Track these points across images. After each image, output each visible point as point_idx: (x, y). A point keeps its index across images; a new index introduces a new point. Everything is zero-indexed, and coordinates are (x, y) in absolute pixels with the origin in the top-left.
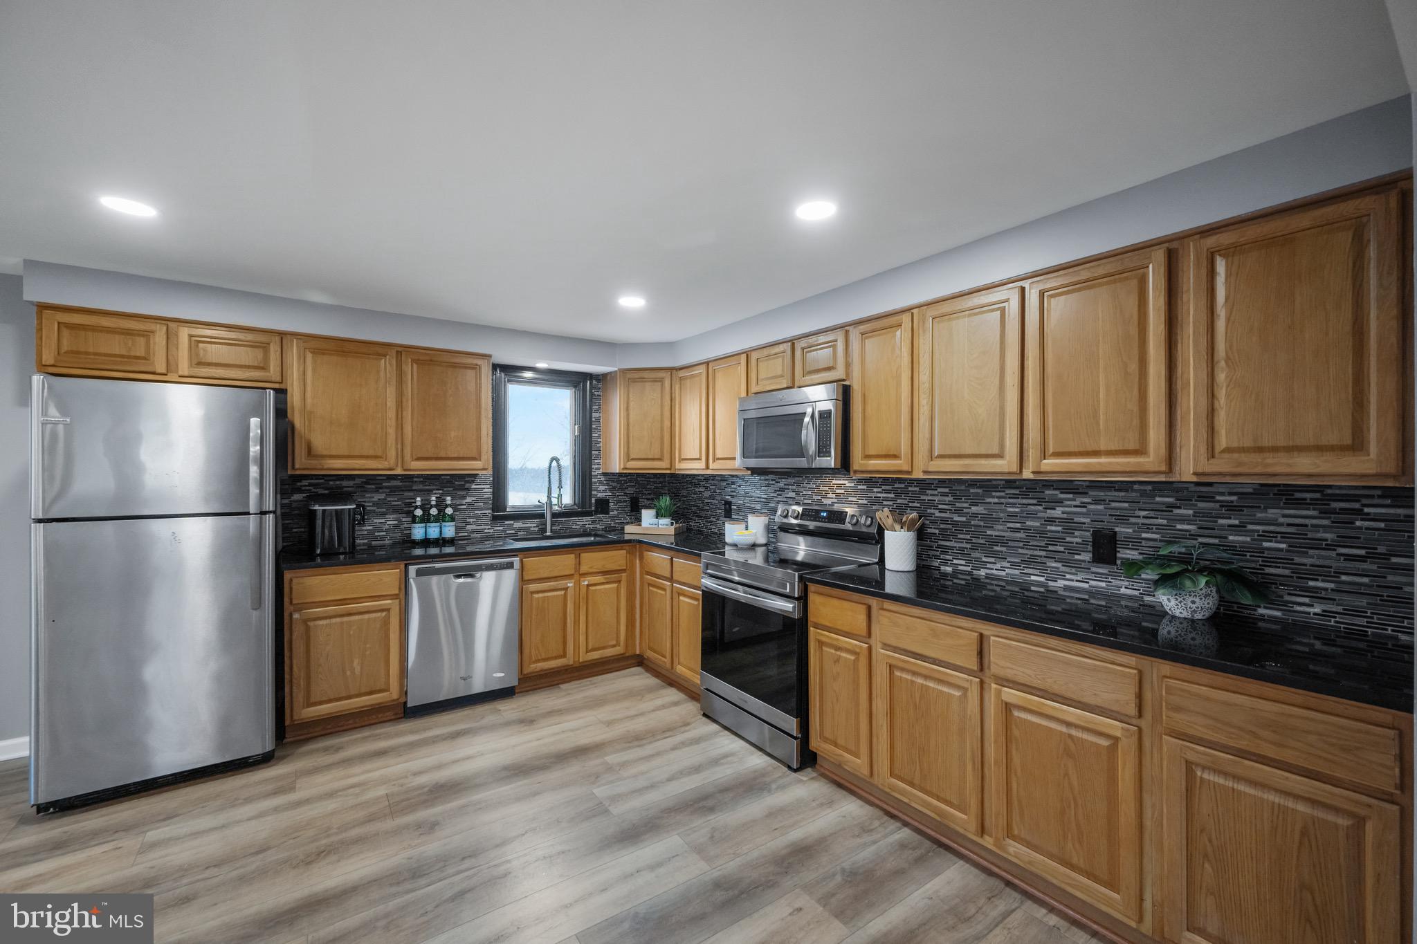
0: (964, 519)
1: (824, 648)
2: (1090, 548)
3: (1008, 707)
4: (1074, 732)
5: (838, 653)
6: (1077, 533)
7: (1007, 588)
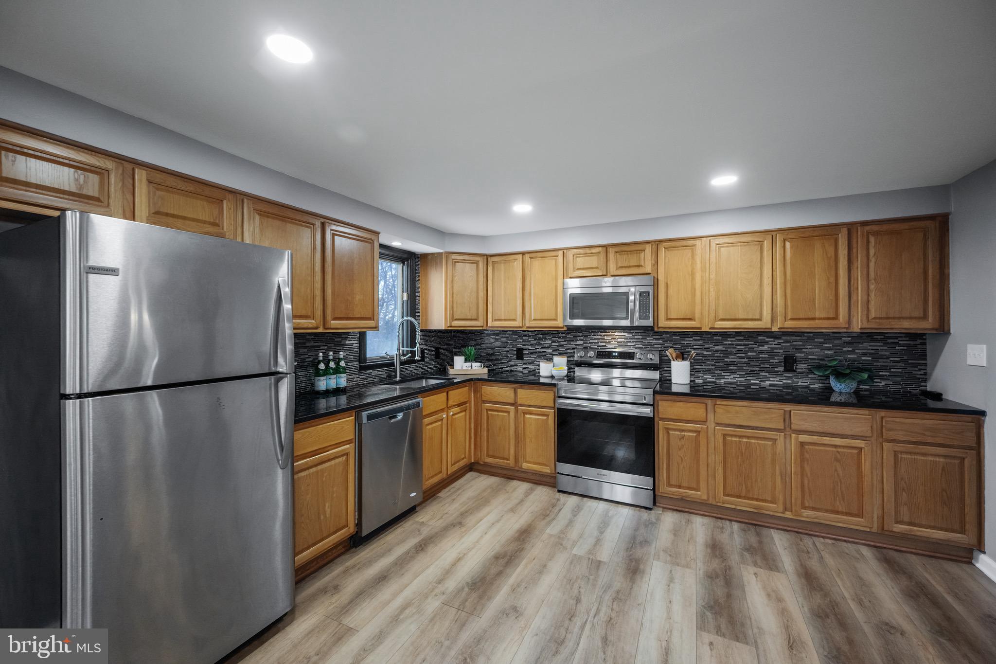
0: (710, 353)
1: (671, 432)
2: (783, 364)
3: (802, 444)
4: (839, 450)
5: (683, 433)
6: (776, 358)
7: (737, 388)
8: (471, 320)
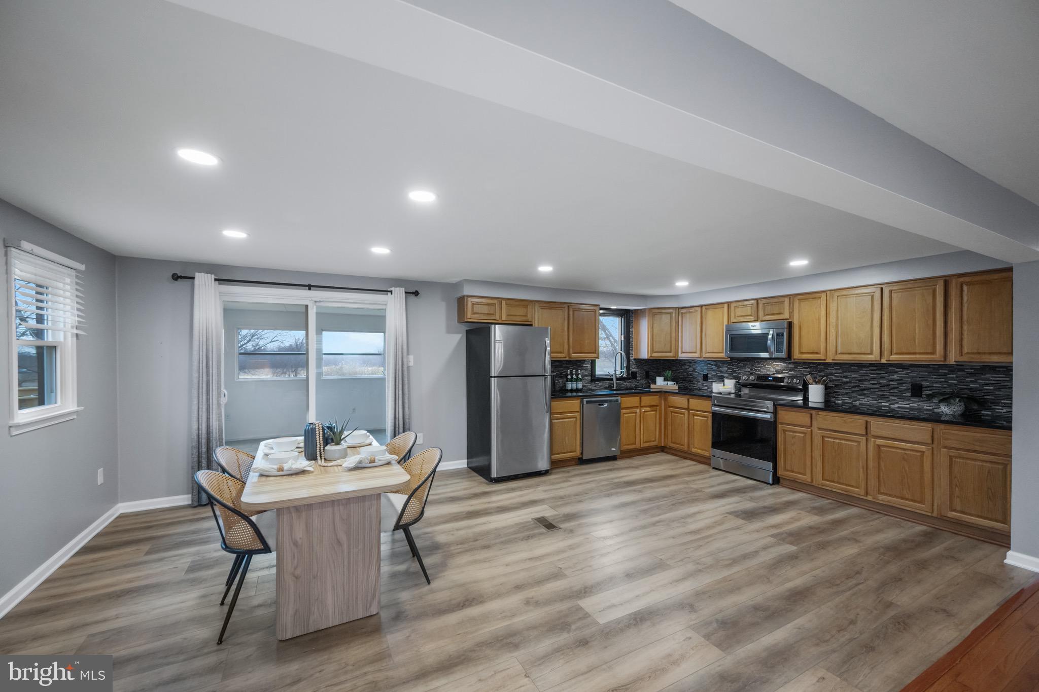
0: (848, 380)
1: (786, 433)
2: (910, 391)
3: (879, 446)
4: (907, 452)
5: (795, 434)
6: (904, 385)
7: (870, 408)
8: (666, 352)
